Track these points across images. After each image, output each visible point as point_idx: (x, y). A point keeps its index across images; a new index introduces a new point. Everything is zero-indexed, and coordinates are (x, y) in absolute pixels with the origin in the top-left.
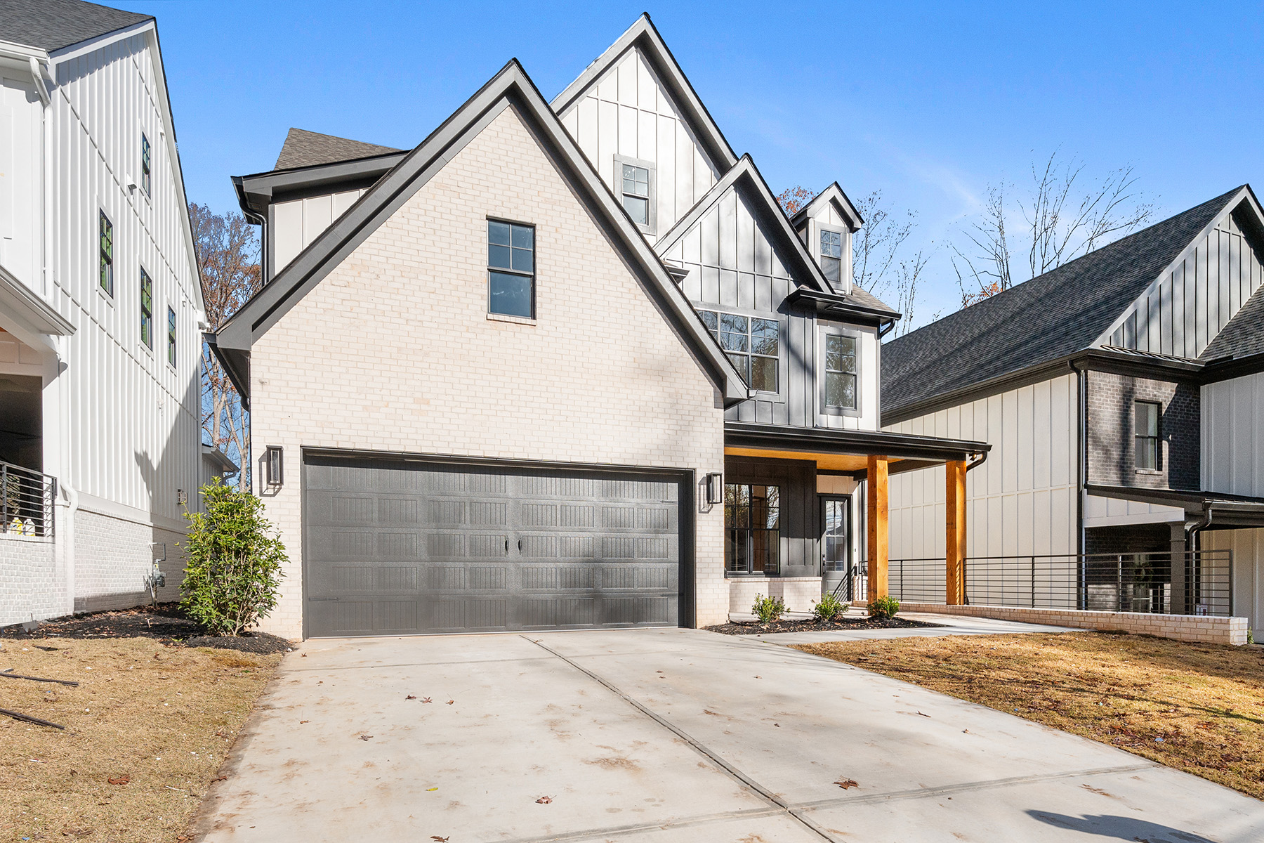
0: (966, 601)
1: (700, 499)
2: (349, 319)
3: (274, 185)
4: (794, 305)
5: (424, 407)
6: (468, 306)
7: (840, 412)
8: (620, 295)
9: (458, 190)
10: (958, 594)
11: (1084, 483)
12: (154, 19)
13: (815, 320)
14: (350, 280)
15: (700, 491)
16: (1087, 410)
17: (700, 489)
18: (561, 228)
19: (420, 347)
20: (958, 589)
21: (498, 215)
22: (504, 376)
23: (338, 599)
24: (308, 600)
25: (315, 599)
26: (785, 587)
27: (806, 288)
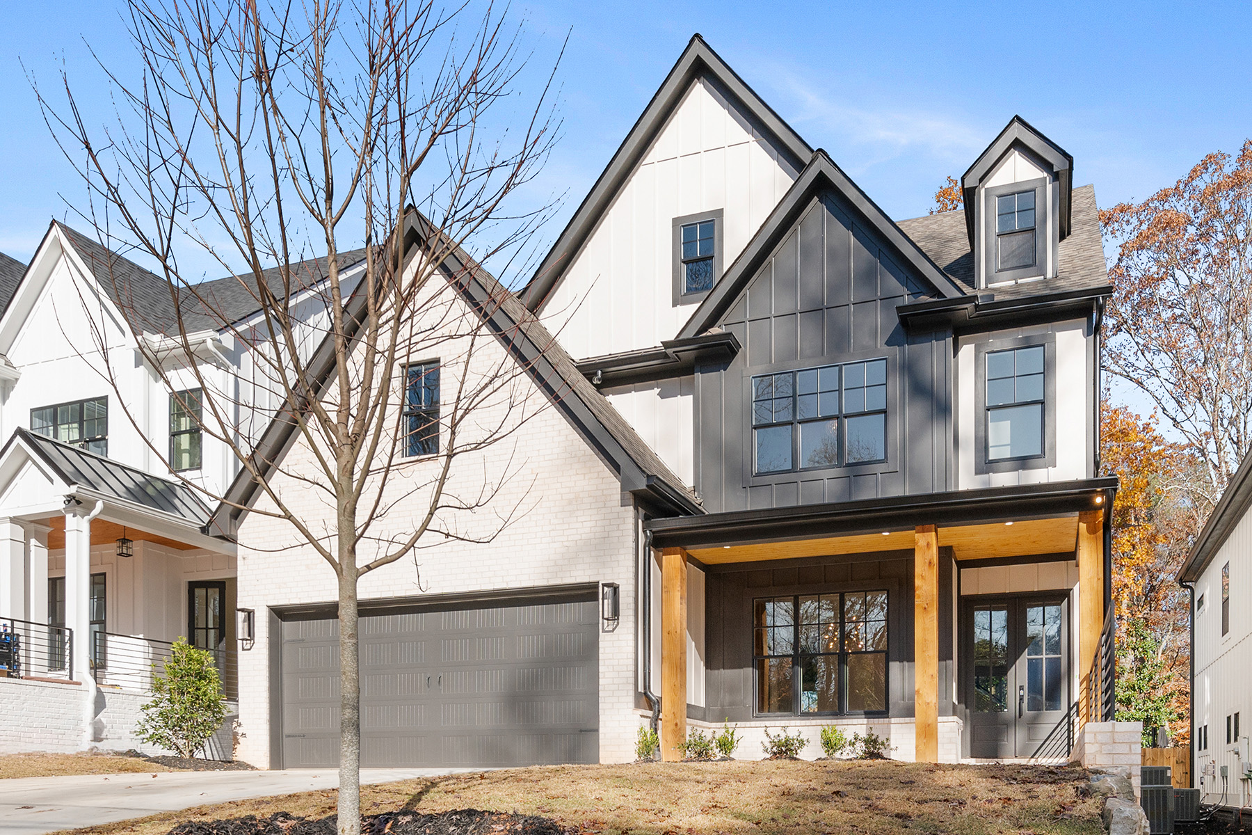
14: (299, 457)
18: (463, 352)
23: (304, 736)
24: (284, 737)
25: (289, 736)
26: (893, 731)
27: (924, 299)
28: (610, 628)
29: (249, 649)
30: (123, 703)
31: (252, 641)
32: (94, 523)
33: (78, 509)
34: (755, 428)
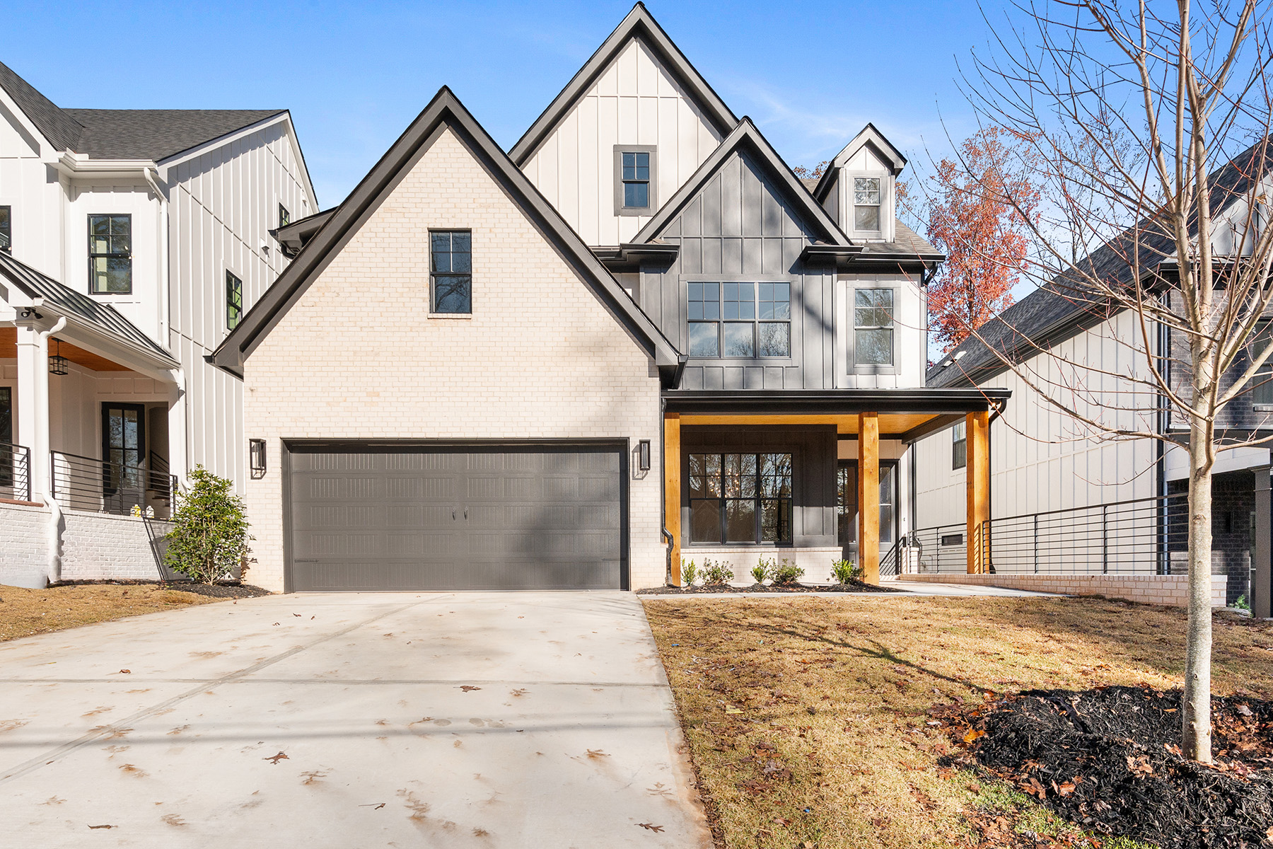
0: (992, 570)
1: (633, 466)
2: (315, 333)
3: (301, 231)
4: (809, 263)
5: (375, 399)
6: (411, 309)
7: (875, 371)
8: (551, 280)
9: (404, 210)
10: (976, 562)
11: (1166, 427)
12: (288, 110)
13: (835, 276)
14: (317, 300)
15: (634, 459)
16: (1169, 338)
17: (633, 456)
18: (495, 227)
19: (371, 349)
20: (977, 556)
21: (438, 226)
22: (443, 366)
23: (316, 561)
24: (294, 562)
25: (299, 561)
26: (797, 557)
27: (820, 244)
28: (640, 476)
29: (261, 478)
30: (80, 525)
31: (263, 471)
32: (53, 340)
33: (36, 323)
34: (689, 322)
